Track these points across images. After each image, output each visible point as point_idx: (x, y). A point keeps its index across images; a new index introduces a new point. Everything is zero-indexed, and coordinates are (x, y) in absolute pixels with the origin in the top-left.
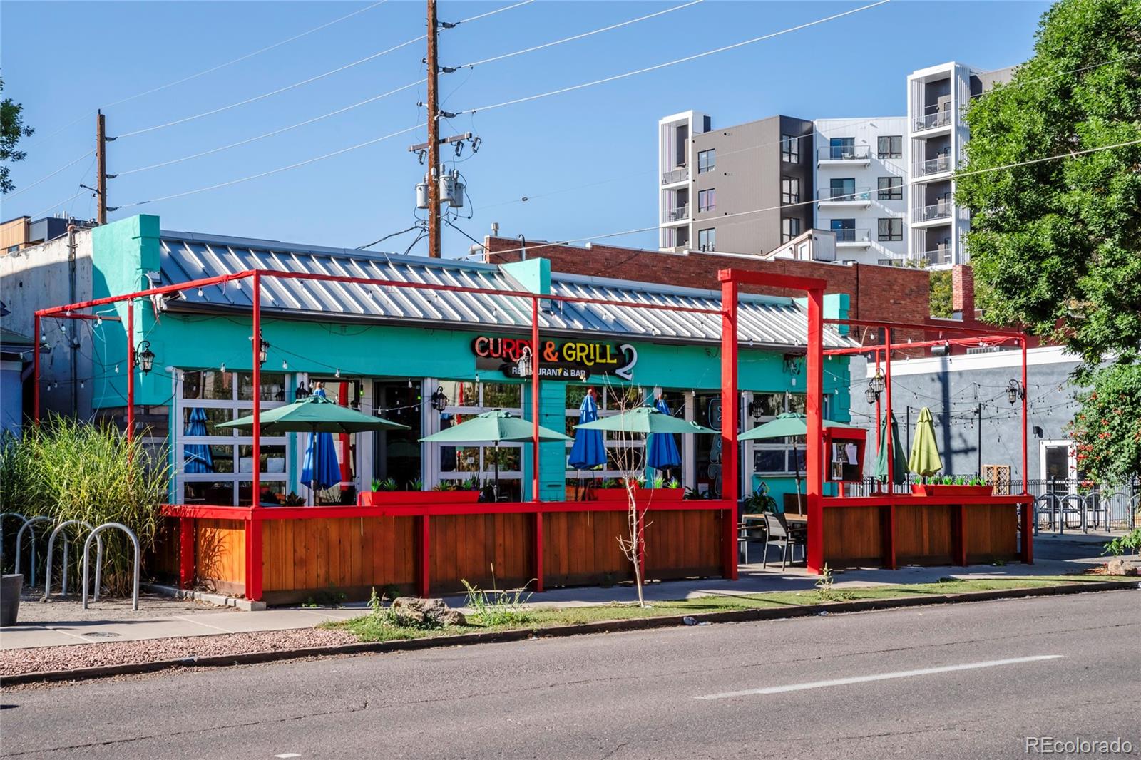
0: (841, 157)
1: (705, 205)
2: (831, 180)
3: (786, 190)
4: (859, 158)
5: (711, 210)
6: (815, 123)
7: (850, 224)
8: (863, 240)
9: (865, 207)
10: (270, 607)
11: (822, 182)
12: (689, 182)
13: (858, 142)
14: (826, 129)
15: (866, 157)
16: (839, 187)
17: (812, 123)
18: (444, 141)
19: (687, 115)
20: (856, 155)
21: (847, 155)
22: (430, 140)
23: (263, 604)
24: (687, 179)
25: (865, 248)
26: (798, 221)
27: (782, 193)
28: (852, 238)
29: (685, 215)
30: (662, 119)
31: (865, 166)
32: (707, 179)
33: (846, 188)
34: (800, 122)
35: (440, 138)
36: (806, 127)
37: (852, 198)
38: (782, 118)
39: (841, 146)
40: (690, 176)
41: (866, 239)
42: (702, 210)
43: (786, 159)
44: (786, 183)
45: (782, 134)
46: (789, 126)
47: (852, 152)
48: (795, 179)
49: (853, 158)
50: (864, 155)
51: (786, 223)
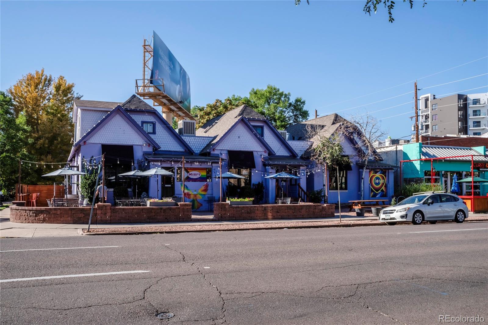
0: (476, 104)
1: (434, 119)
2: (473, 111)
3: (460, 114)
4: (482, 104)
5: (436, 120)
6: (468, 95)
7: (479, 122)
8: (483, 127)
9: (484, 118)
10: (476, 213)
11: (470, 112)
12: (429, 113)
13: (481, 100)
14: (471, 97)
15: (484, 104)
16: (475, 113)
17: (467, 95)
18: (419, 116)
19: (429, 95)
20: (481, 103)
21: (478, 104)
22: (416, 116)
23: (475, 213)
24: (429, 112)
25: (484, 129)
26: (463, 122)
27: (458, 115)
28: (480, 126)
29: (428, 122)
30: (421, 96)
31: (484, 106)
32: (434, 112)
33: (478, 113)
34: (463, 95)
35: (418, 115)
36: (465, 97)
37: (480, 115)
38: (458, 94)
39: (476, 102)
40: (430, 111)
41: (484, 126)
42: (433, 120)
43: (459, 105)
44: (460, 112)
45: (458, 99)
46: (460, 97)
47: (480, 103)
48: (462, 111)
49: (480, 104)
50: (483, 103)
51: (460, 123)
